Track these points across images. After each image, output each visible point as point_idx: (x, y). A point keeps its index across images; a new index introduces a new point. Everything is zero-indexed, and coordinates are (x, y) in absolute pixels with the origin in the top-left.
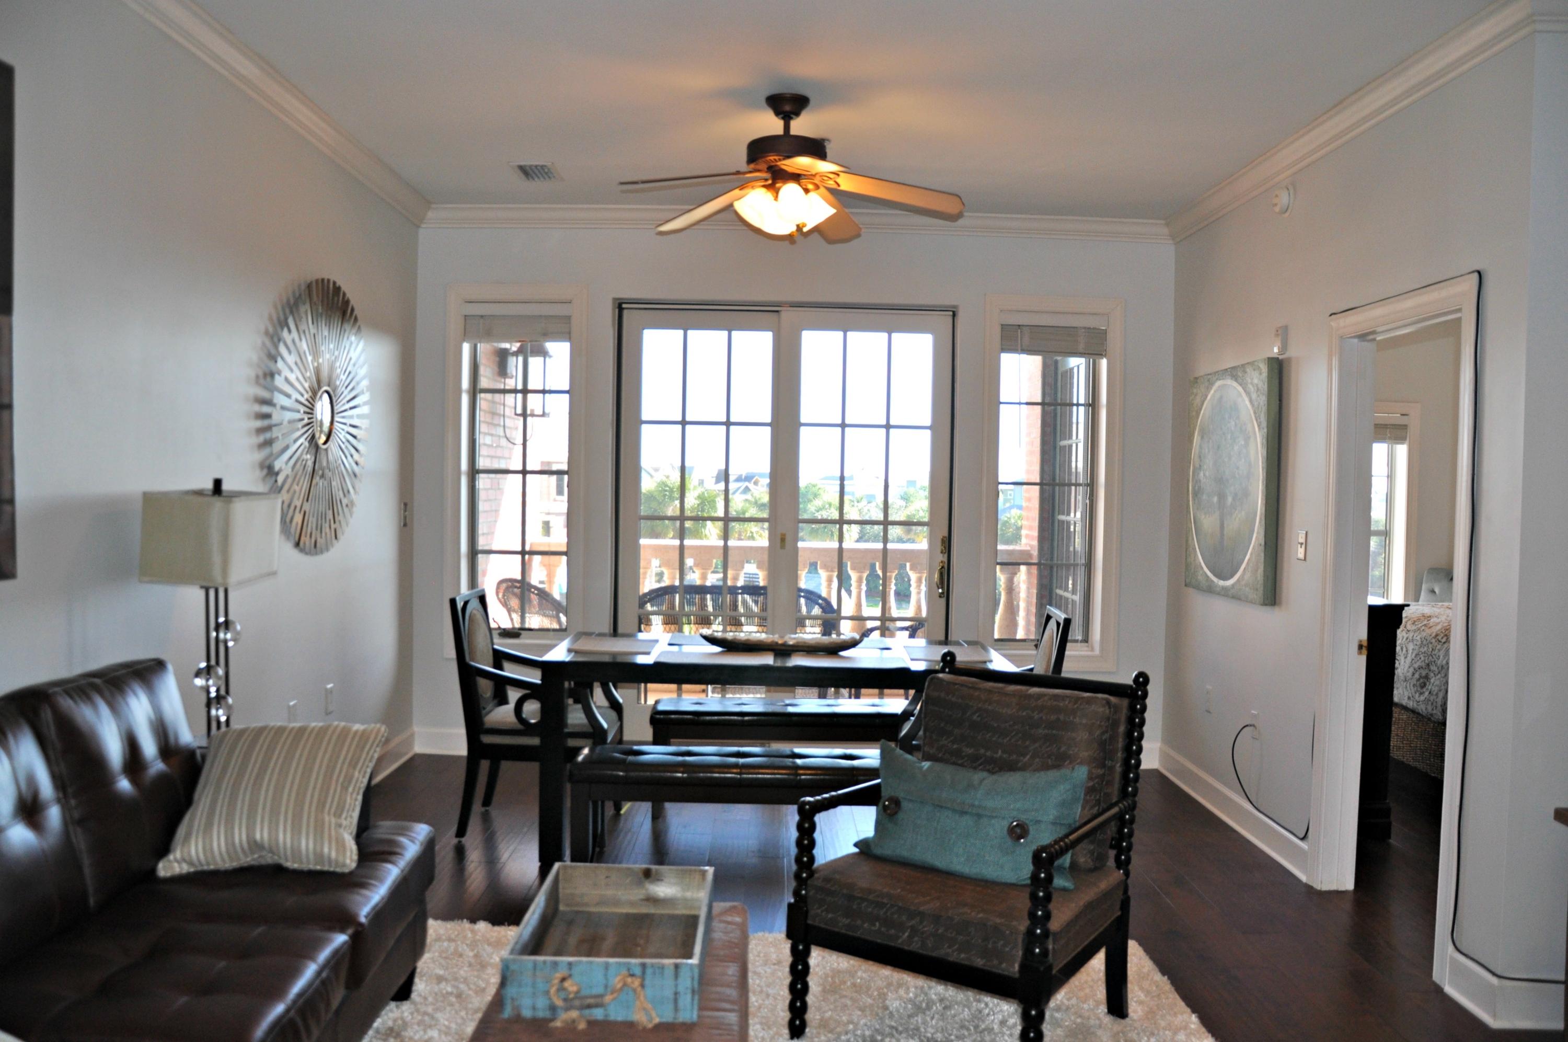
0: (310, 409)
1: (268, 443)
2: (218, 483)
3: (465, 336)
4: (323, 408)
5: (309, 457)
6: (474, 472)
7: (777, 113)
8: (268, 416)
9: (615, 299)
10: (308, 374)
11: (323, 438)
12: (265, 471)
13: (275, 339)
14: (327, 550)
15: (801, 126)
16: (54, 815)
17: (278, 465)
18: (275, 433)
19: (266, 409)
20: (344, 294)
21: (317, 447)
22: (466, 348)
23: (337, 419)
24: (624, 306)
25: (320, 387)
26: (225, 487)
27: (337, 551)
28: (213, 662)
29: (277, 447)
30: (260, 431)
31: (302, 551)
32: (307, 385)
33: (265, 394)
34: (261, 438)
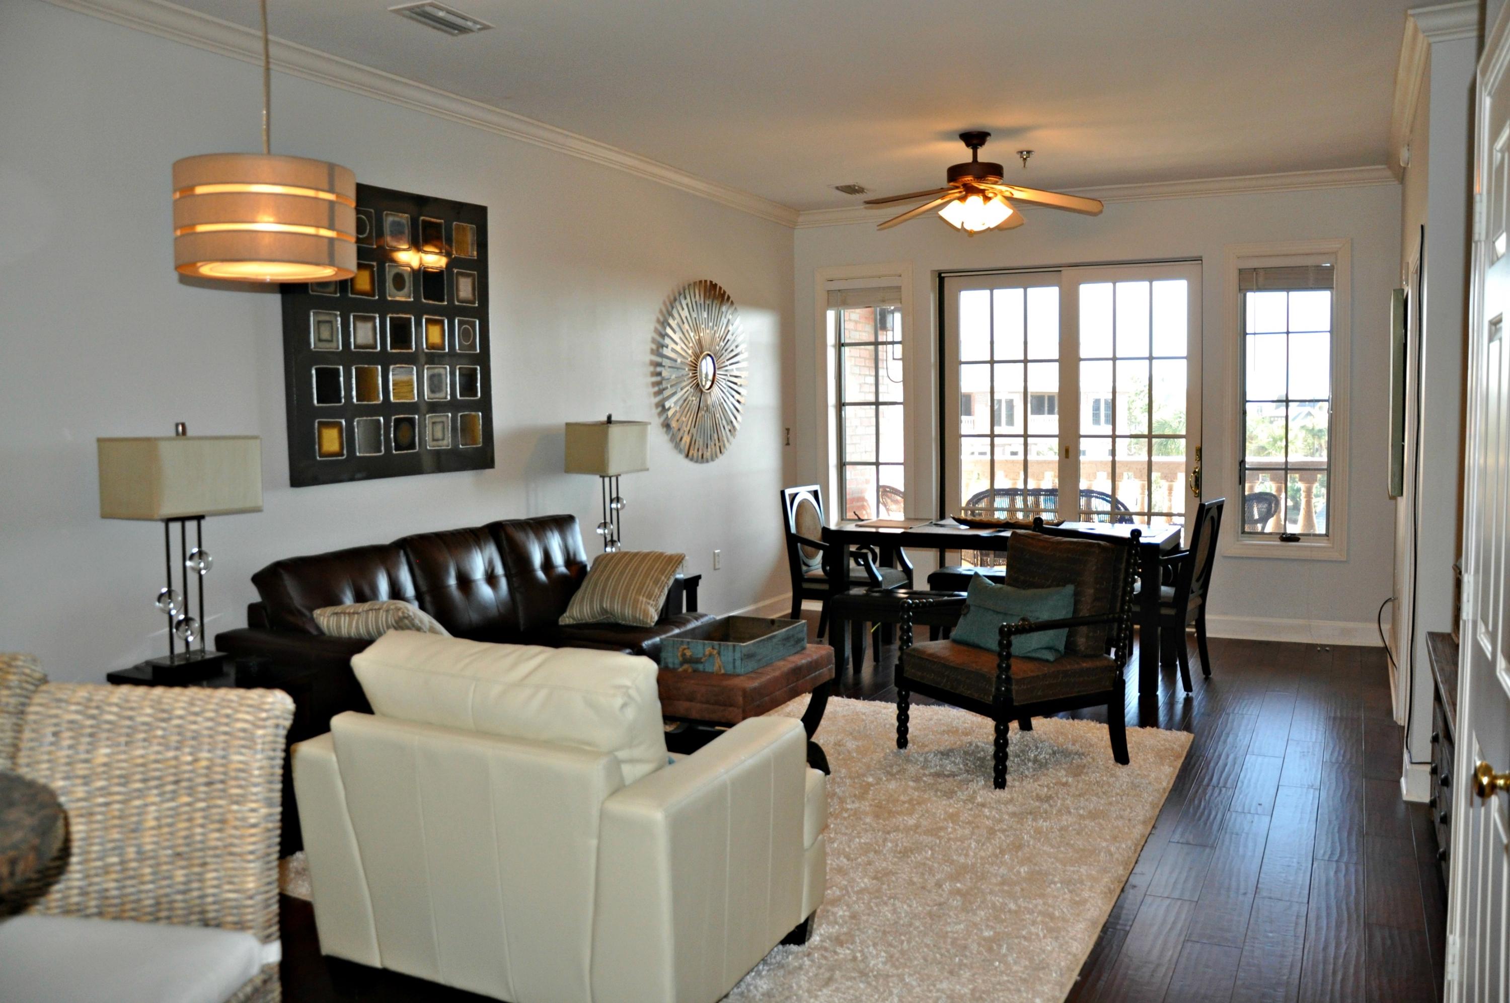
0: (695, 367)
1: (660, 392)
2: (609, 417)
3: (829, 305)
4: (707, 366)
5: (695, 400)
6: (841, 405)
7: (968, 145)
8: (659, 374)
9: (933, 271)
10: (691, 345)
11: (709, 384)
12: (660, 409)
13: (664, 323)
14: (712, 460)
15: (986, 154)
16: (503, 583)
17: (667, 405)
18: (664, 385)
19: (659, 369)
20: (720, 288)
21: (702, 392)
22: (831, 315)
23: (717, 372)
24: (943, 275)
25: (701, 353)
26: (613, 418)
27: (721, 460)
28: (608, 520)
29: (666, 393)
30: (655, 384)
31: (692, 460)
32: (690, 352)
33: (659, 359)
34: (656, 389)
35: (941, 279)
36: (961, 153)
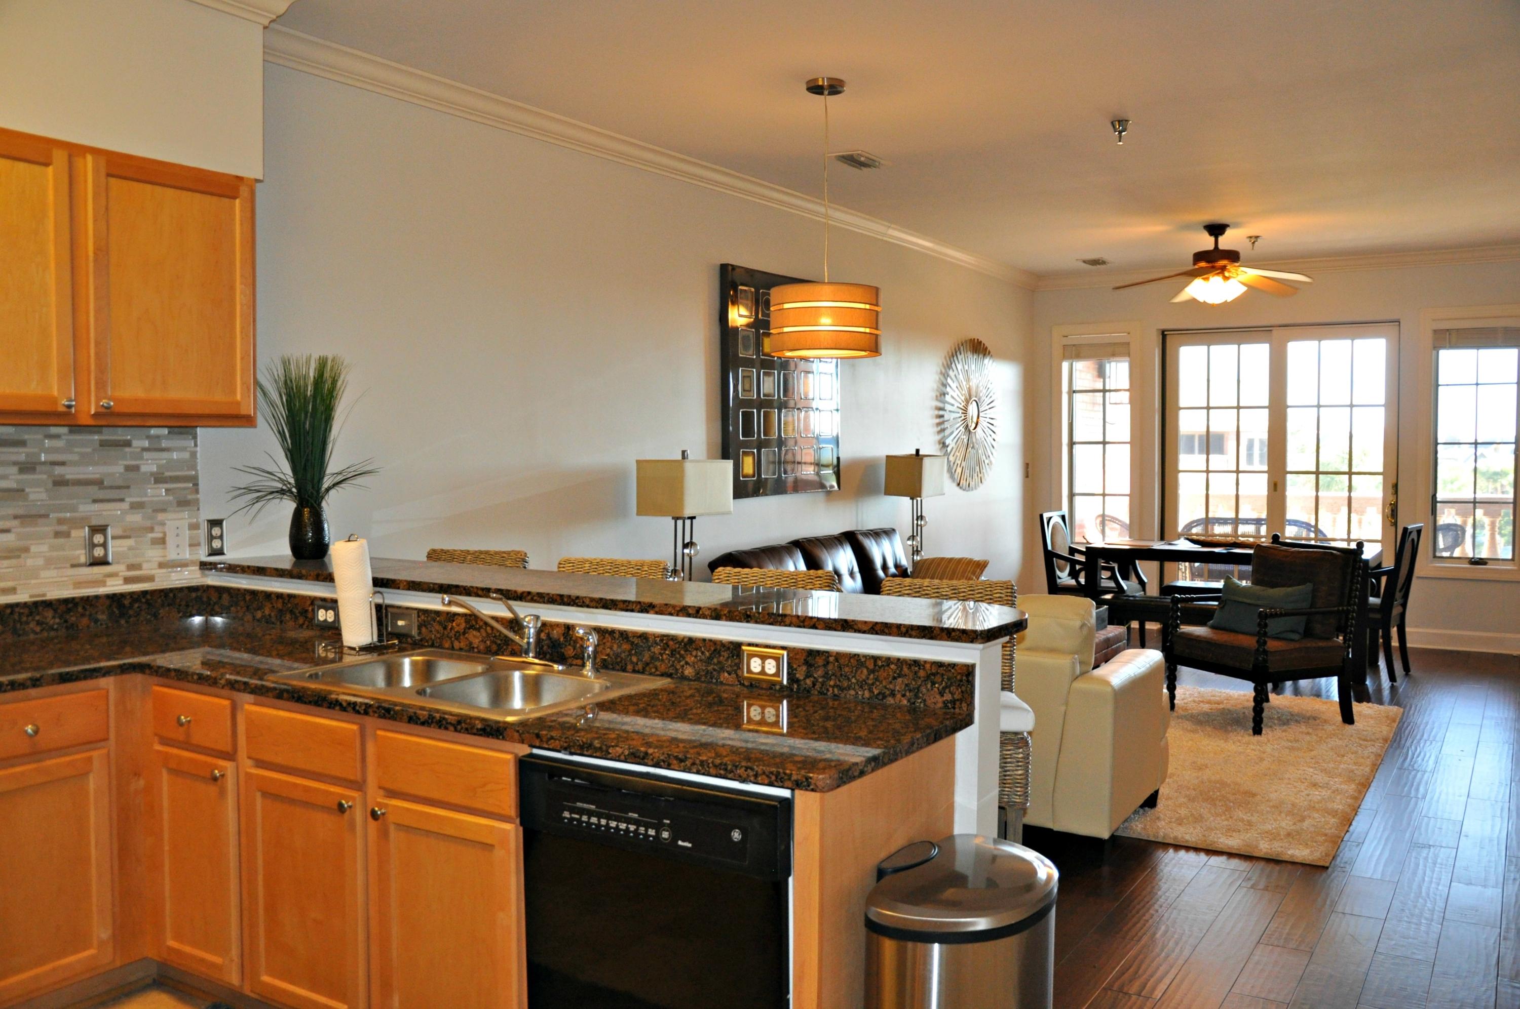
0: (965, 411)
1: (943, 430)
2: (918, 451)
3: (1065, 358)
4: (972, 409)
5: (965, 438)
6: (1072, 444)
7: (1211, 234)
8: (942, 416)
9: (1158, 330)
10: (964, 392)
11: (974, 426)
12: (941, 445)
13: (945, 375)
14: (976, 488)
15: (1227, 241)
16: (858, 577)
17: (947, 442)
18: (946, 425)
19: (941, 413)
20: (984, 345)
21: (970, 431)
22: (1065, 365)
23: (981, 414)
24: (1166, 333)
25: (970, 398)
26: (921, 453)
27: (982, 488)
28: (915, 534)
29: (947, 432)
30: (938, 424)
31: (961, 488)
32: (963, 398)
33: (941, 405)
34: (939, 428)
35: (1164, 335)
36: (1206, 242)
